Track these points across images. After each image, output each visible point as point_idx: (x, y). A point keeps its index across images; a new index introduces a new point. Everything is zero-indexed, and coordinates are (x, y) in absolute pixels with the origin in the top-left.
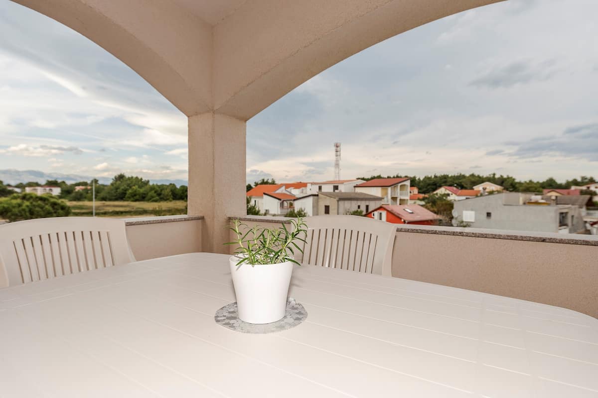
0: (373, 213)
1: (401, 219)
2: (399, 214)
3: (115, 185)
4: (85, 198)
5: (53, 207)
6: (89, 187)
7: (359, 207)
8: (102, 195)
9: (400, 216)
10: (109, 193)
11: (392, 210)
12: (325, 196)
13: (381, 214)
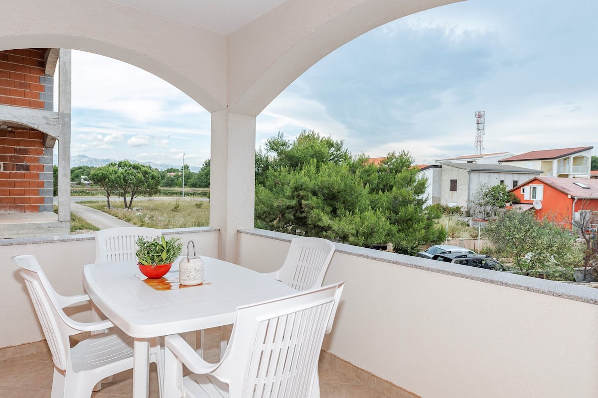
0: (522, 188)
1: (567, 194)
2: (564, 188)
3: (205, 171)
4: (176, 184)
5: (144, 176)
6: (180, 174)
7: (502, 182)
8: (191, 181)
9: (565, 191)
10: (199, 178)
11: (553, 183)
12: (451, 168)
13: (534, 188)
